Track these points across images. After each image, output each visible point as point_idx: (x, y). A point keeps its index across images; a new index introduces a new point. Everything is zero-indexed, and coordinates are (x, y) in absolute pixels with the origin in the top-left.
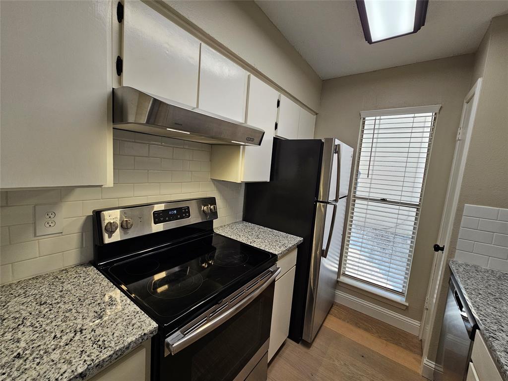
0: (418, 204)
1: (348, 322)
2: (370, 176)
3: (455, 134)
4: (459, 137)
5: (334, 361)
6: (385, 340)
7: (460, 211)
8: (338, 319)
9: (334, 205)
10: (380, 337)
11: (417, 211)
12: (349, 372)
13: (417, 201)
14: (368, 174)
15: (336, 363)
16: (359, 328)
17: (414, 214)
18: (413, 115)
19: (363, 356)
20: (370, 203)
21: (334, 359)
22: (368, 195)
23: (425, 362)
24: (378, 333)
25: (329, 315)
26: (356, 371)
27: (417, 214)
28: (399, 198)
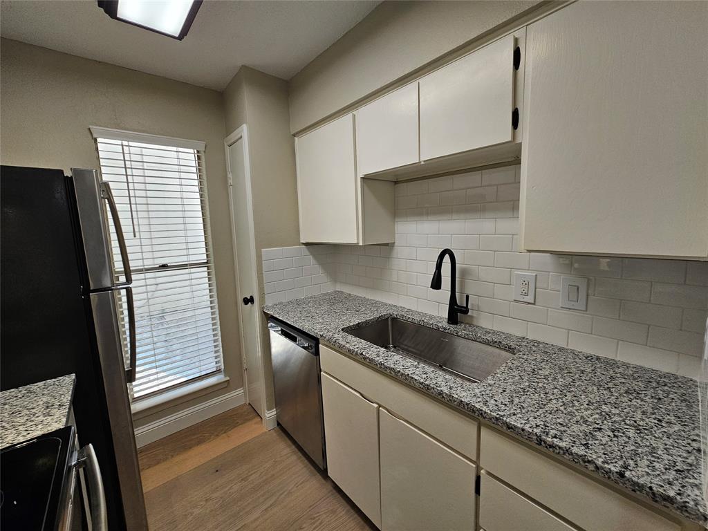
0: (206, 261)
1: (172, 456)
2: (137, 234)
3: (225, 179)
4: (230, 182)
5: (192, 514)
6: (225, 433)
7: (259, 256)
8: (157, 467)
9: (126, 288)
10: (217, 435)
11: (208, 269)
12: (217, 503)
13: (203, 258)
14: (134, 232)
15: (197, 511)
16: (190, 448)
17: (206, 274)
18: (175, 149)
19: (217, 471)
20: (148, 275)
21: (190, 511)
22: (142, 264)
23: (268, 416)
24: (213, 433)
25: (141, 473)
26: (223, 491)
27: (209, 273)
28: (185, 259)
